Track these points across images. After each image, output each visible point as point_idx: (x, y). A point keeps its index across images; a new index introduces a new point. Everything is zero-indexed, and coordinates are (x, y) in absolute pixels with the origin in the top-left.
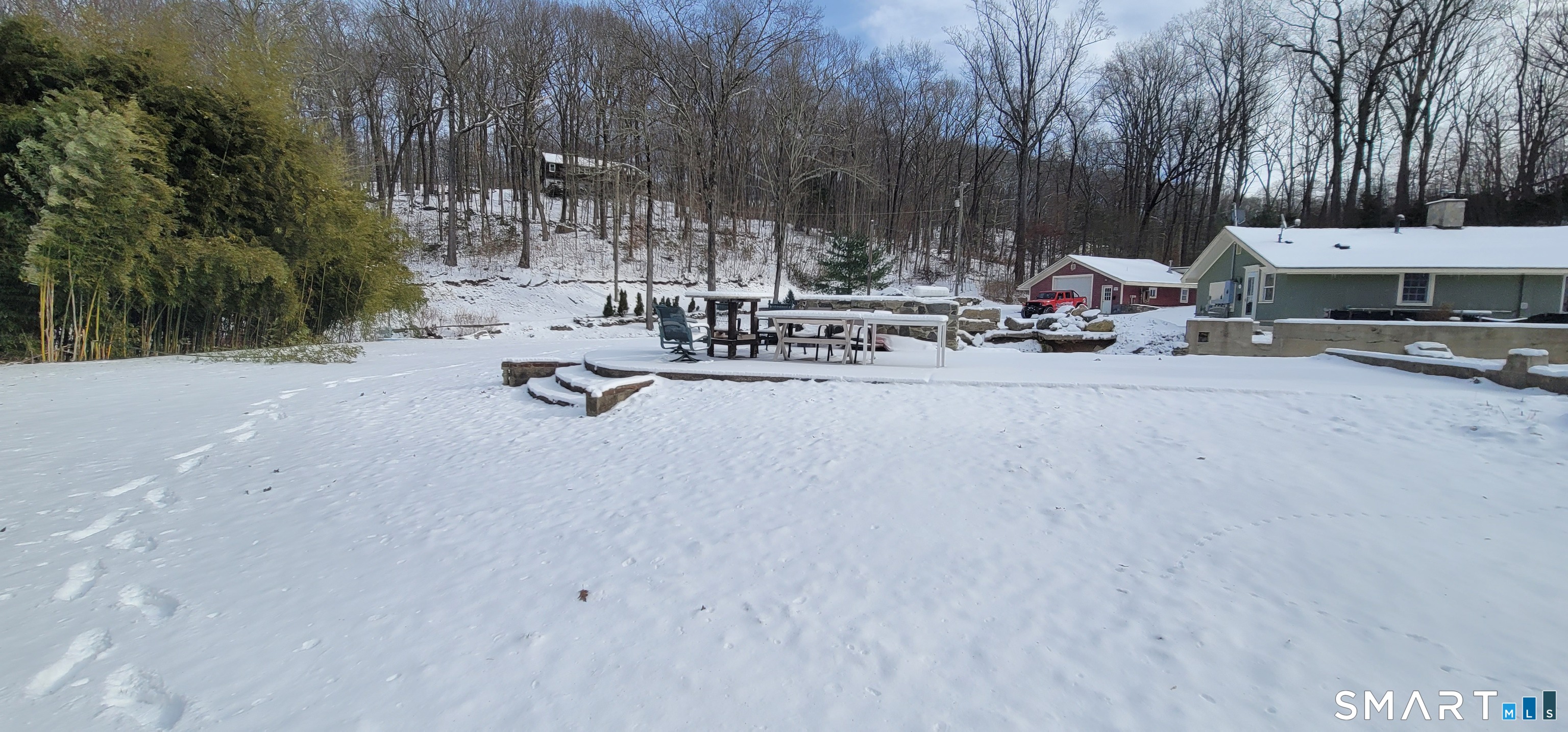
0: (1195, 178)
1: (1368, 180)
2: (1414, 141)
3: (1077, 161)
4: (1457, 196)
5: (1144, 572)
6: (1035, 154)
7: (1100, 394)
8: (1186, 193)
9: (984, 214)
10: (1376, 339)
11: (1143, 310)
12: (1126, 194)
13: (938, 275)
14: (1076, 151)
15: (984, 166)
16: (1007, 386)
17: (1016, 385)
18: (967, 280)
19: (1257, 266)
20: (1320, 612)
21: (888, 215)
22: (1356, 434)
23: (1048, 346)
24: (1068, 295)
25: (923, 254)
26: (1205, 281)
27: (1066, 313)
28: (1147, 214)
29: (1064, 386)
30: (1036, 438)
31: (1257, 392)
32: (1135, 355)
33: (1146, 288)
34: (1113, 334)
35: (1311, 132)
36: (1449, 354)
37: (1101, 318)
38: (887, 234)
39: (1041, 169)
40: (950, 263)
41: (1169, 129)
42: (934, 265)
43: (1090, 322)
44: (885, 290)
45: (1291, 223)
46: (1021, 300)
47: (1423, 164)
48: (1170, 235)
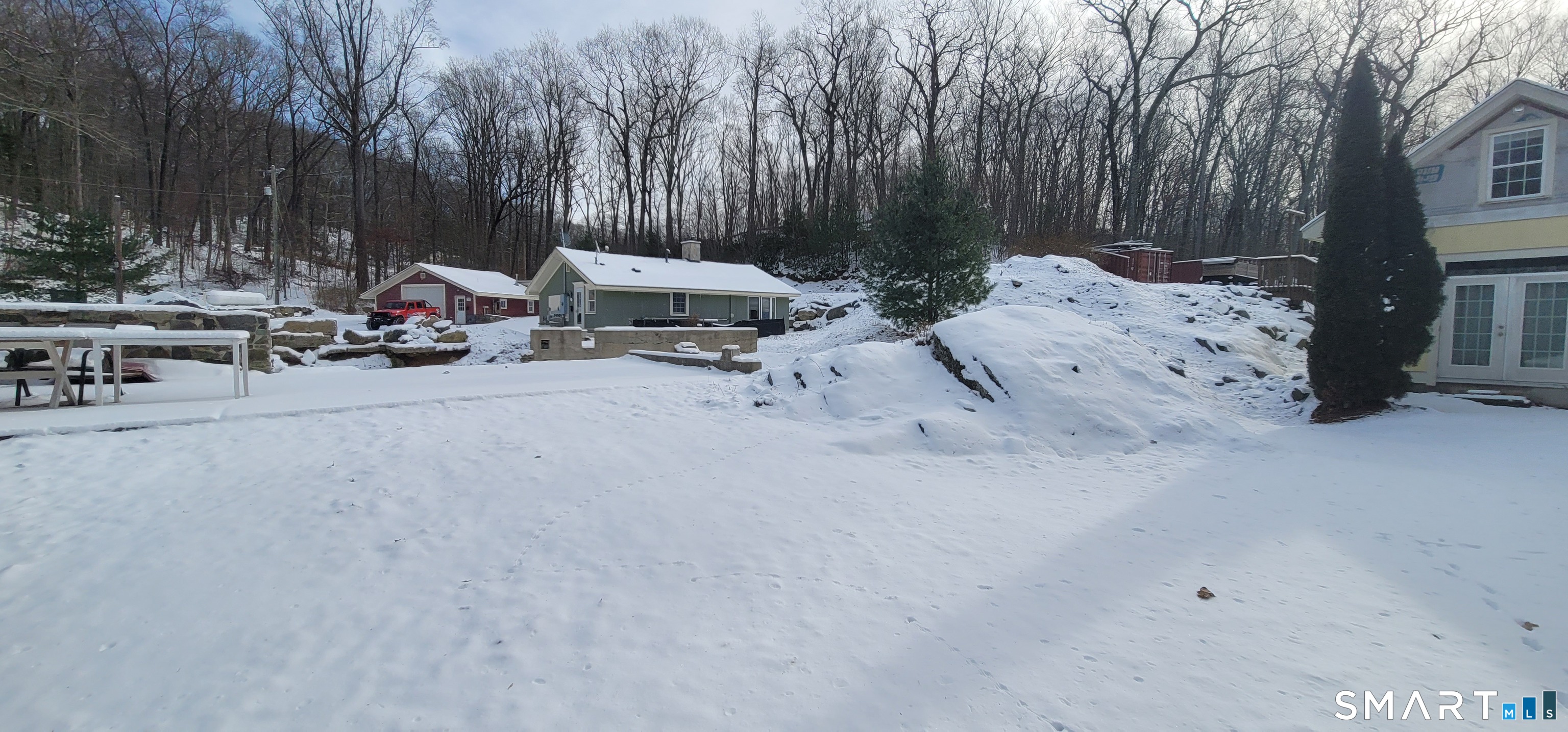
0: (532, 201)
1: (651, 221)
2: (673, 196)
3: (419, 165)
4: (698, 240)
5: (486, 581)
6: (370, 149)
7: (447, 408)
8: (525, 214)
9: (310, 208)
10: (658, 341)
11: (496, 320)
12: (472, 207)
13: (247, 278)
14: (417, 156)
15: (304, 152)
16: (338, 411)
17: (349, 409)
18: (292, 285)
19: (582, 283)
20: (623, 566)
21: (152, 193)
22: (646, 416)
23: (398, 360)
24: (420, 305)
25: (220, 248)
26: (546, 293)
27: (417, 324)
28: (493, 229)
29: (408, 404)
30: (373, 467)
31: (581, 391)
32: (489, 365)
33: (497, 299)
34: (467, 344)
35: (613, 178)
36: (697, 350)
37: (453, 329)
38: (152, 217)
39: (379, 168)
40: (265, 263)
41: (506, 152)
42: (239, 265)
43: (443, 333)
44: (156, 296)
45: (603, 249)
46: (366, 310)
47: (680, 214)
48: (515, 249)
